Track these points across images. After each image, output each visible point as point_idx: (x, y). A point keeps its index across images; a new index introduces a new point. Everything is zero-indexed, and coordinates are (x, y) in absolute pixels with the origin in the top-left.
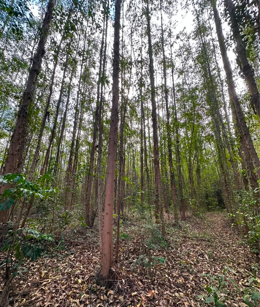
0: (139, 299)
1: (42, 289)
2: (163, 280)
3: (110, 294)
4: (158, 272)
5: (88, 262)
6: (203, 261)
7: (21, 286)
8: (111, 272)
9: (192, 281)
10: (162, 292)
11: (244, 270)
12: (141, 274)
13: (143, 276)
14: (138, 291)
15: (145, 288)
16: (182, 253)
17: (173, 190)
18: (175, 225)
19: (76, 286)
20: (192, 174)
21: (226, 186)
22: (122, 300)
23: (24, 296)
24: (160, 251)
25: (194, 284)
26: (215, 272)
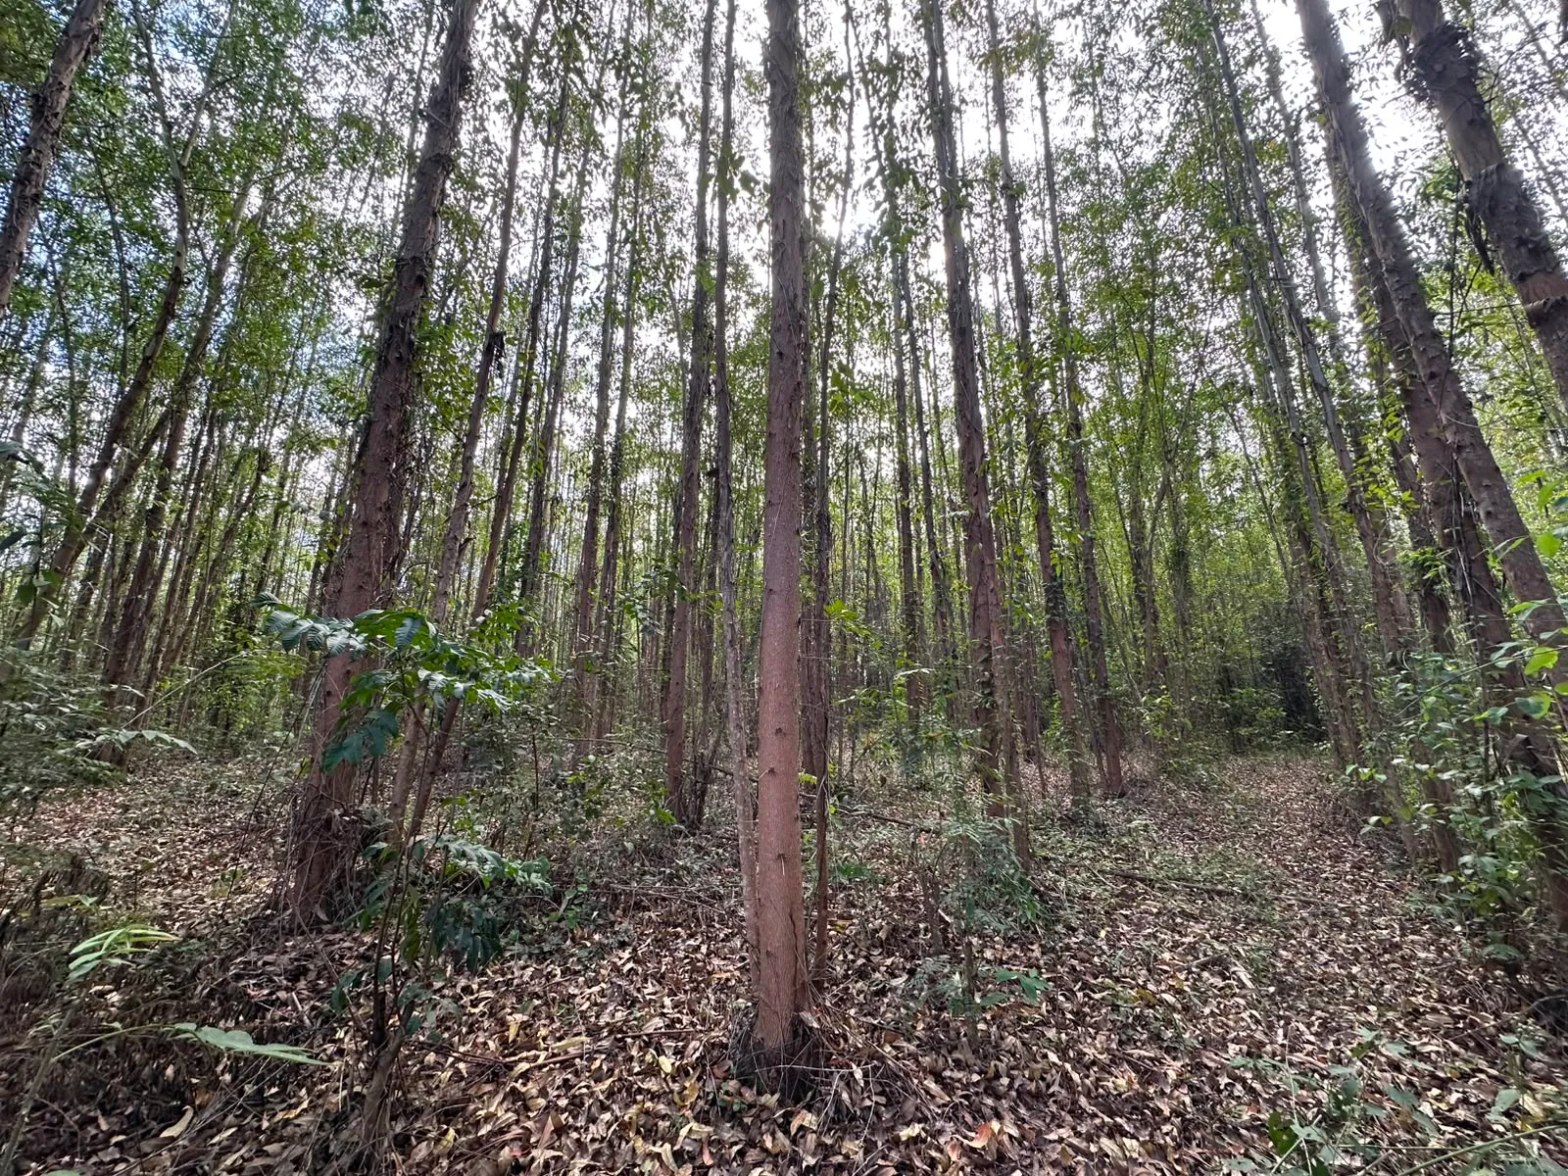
0: (933, 1159)
1: (514, 1090)
2: (1037, 1075)
3: (801, 1128)
4: (1011, 1039)
5: (691, 981)
6: (1224, 993)
7: (432, 1077)
8: (798, 1028)
9: (1176, 1086)
10: (1039, 1133)
11: (1445, 1044)
12: (931, 1045)
13: (944, 1051)
14: (924, 1120)
15: (956, 1107)
16: (1120, 953)
17: (1059, 657)
18: (1073, 822)
19: (652, 1085)
20: (1151, 578)
21: (1327, 631)
22: (859, 1157)
23: (449, 1114)
24: (1013, 940)
25: (1187, 1100)
26: (1293, 1050)
